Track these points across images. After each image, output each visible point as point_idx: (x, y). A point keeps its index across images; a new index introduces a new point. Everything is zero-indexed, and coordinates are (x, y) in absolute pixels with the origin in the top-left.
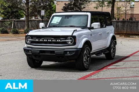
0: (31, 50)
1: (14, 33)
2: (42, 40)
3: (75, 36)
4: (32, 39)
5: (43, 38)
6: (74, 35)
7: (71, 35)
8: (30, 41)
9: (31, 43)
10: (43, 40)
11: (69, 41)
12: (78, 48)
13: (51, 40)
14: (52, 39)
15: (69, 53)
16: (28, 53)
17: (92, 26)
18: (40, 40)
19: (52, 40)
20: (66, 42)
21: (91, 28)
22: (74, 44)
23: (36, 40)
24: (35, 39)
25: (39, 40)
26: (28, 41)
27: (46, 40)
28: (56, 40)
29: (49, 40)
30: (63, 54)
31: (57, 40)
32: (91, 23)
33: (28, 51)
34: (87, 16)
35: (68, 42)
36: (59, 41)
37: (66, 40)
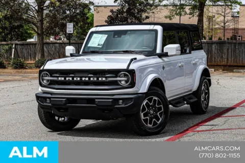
0: (50, 98)
1: (16, 68)
2: (71, 79)
3: (134, 70)
4: (51, 76)
5: (73, 75)
6: (131, 67)
7: (126, 68)
8: (48, 80)
9: (49, 84)
10: (73, 79)
11: (122, 80)
12: (140, 92)
13: (87, 79)
14: (90, 75)
15: (123, 102)
16: (45, 104)
17: (165, 51)
18: (67, 79)
19: (89, 78)
20: (116, 81)
21: (163, 55)
22: (132, 85)
23: (60, 79)
24: (58, 77)
25: (65, 79)
26: (45, 81)
28: (98, 79)
29: (83, 79)
30: (111, 104)
31: (100, 79)
32: (164, 45)
33: (44, 100)
35: (120, 81)
36: (104, 79)
37: (116, 77)
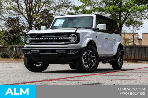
0: (30, 50)
2: (43, 39)
3: (79, 33)
4: (32, 38)
5: (44, 37)
6: (77, 32)
7: (74, 32)
8: (29, 40)
9: (30, 42)
10: (44, 39)
11: (72, 39)
12: (82, 46)
13: (52, 38)
14: (53, 36)
15: (72, 52)
16: (27, 54)
18: (41, 39)
19: (53, 38)
20: (69, 39)
22: (78, 41)
23: (36, 39)
24: (35, 38)
25: (39, 39)
26: (28, 41)
27: (47, 38)
28: (58, 38)
29: (50, 38)
30: (65, 52)
31: (59, 38)
33: (27, 52)
34: (92, 17)
35: (71, 39)
36: (62, 38)
37: (68, 37)
